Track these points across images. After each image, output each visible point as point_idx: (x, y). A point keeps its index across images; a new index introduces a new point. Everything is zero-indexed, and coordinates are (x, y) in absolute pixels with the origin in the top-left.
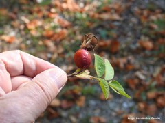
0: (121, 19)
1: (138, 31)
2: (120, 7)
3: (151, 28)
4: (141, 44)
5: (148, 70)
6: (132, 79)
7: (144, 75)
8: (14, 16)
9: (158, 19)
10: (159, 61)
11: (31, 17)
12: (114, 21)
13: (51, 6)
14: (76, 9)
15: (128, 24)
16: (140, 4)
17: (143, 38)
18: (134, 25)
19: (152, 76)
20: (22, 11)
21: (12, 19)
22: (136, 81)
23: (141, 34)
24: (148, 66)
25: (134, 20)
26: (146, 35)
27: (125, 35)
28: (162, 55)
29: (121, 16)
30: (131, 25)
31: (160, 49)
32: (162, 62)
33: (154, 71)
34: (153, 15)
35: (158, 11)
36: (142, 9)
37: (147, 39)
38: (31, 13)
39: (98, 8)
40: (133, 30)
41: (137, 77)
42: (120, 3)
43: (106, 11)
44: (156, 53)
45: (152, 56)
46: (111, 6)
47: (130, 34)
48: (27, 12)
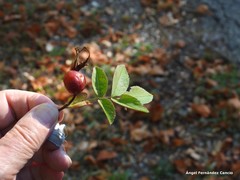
0: (167, 73)
1: (190, 91)
2: (164, 55)
3: (208, 86)
4: (194, 108)
5: (205, 146)
6: (182, 159)
7: (197, 153)
8: (13, 71)
9: (219, 73)
10: (219, 132)
11: (38, 72)
12: (156, 76)
13: (66, 56)
14: (102, 60)
15: (175, 80)
16: (192, 51)
17: (196, 99)
18: (184, 80)
19: (210, 155)
20: (26, 63)
21: (11, 76)
22: (188, 162)
23: (194, 95)
24: (204, 140)
25: (184, 74)
26: (201, 96)
27: (172, 96)
28: (223, 125)
29: (165, 69)
30: (179, 81)
31: (221, 116)
32: (224, 134)
33: (213, 148)
34: (211, 67)
35: (217, 61)
36: (196, 59)
37: (203, 101)
38: (37, 67)
39: (132, 58)
40: (183, 89)
41: (189, 156)
42: (163, 51)
43: (143, 62)
44: (214, 120)
45: (209, 125)
46: (151, 55)
47: (178, 94)
48: (31, 64)
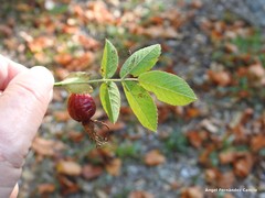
0: (180, 36)
1: (206, 56)
2: (179, 16)
3: (227, 51)
4: (211, 76)
5: (222, 118)
6: (196, 132)
7: (214, 124)
8: (8, 30)
9: (239, 37)
10: (239, 103)
11: (36, 32)
12: (168, 39)
13: (68, 15)
14: (108, 21)
15: (190, 44)
16: (210, 12)
17: (214, 66)
18: (200, 45)
19: (228, 128)
20: (23, 22)
21: (6, 36)
22: (203, 135)
23: (211, 60)
24: (222, 110)
25: (200, 38)
26: (219, 62)
27: (186, 62)
28: (243, 94)
29: (179, 31)
30: (195, 45)
31: (241, 84)
32: (244, 105)
33: (231, 119)
34: (231, 30)
35: (238, 23)
36: (213, 21)
37: (221, 67)
38: (36, 26)
39: (143, 18)
40: (199, 54)
41: (204, 129)
42: (177, 10)
43: (155, 23)
44: (234, 89)
45: (228, 95)
46: (163, 15)
47: (193, 60)
48: (29, 24)
